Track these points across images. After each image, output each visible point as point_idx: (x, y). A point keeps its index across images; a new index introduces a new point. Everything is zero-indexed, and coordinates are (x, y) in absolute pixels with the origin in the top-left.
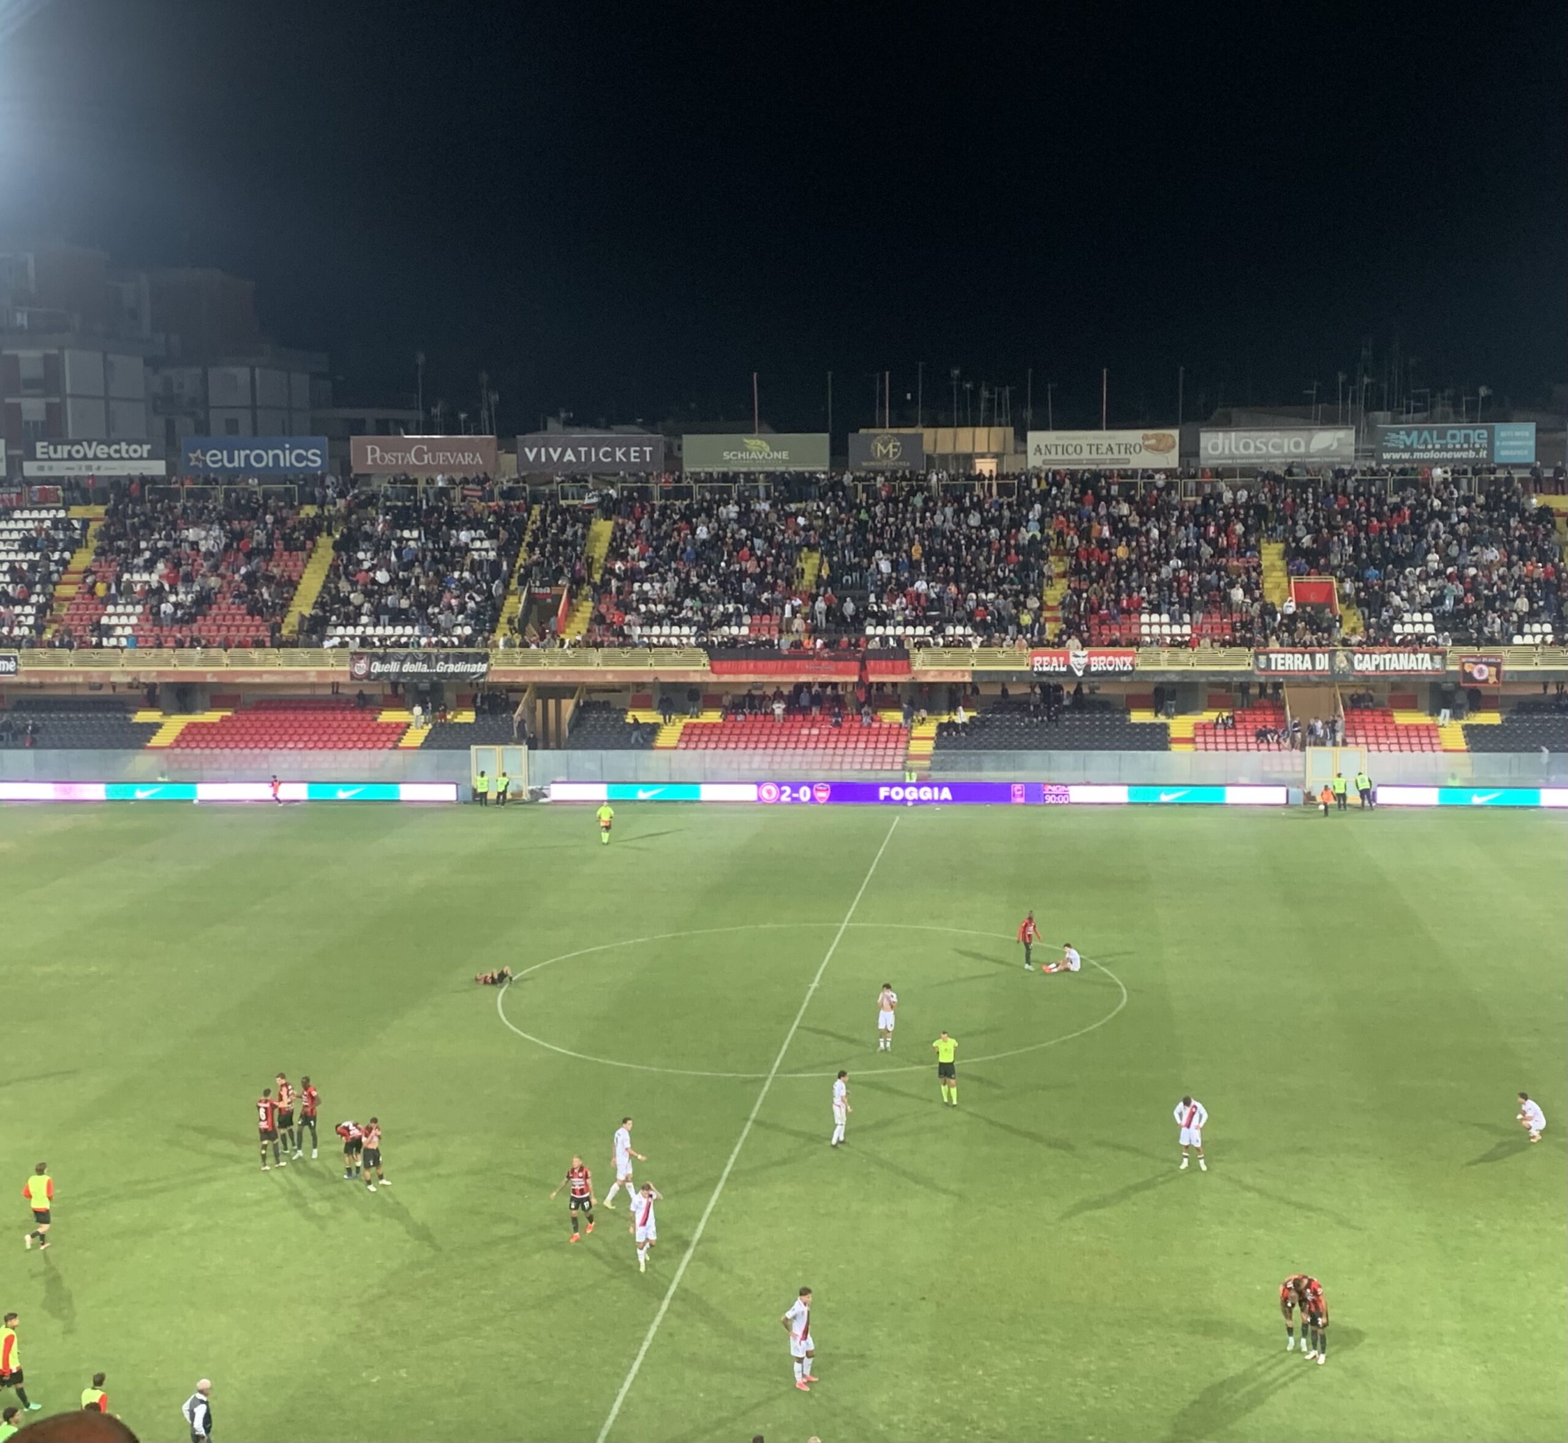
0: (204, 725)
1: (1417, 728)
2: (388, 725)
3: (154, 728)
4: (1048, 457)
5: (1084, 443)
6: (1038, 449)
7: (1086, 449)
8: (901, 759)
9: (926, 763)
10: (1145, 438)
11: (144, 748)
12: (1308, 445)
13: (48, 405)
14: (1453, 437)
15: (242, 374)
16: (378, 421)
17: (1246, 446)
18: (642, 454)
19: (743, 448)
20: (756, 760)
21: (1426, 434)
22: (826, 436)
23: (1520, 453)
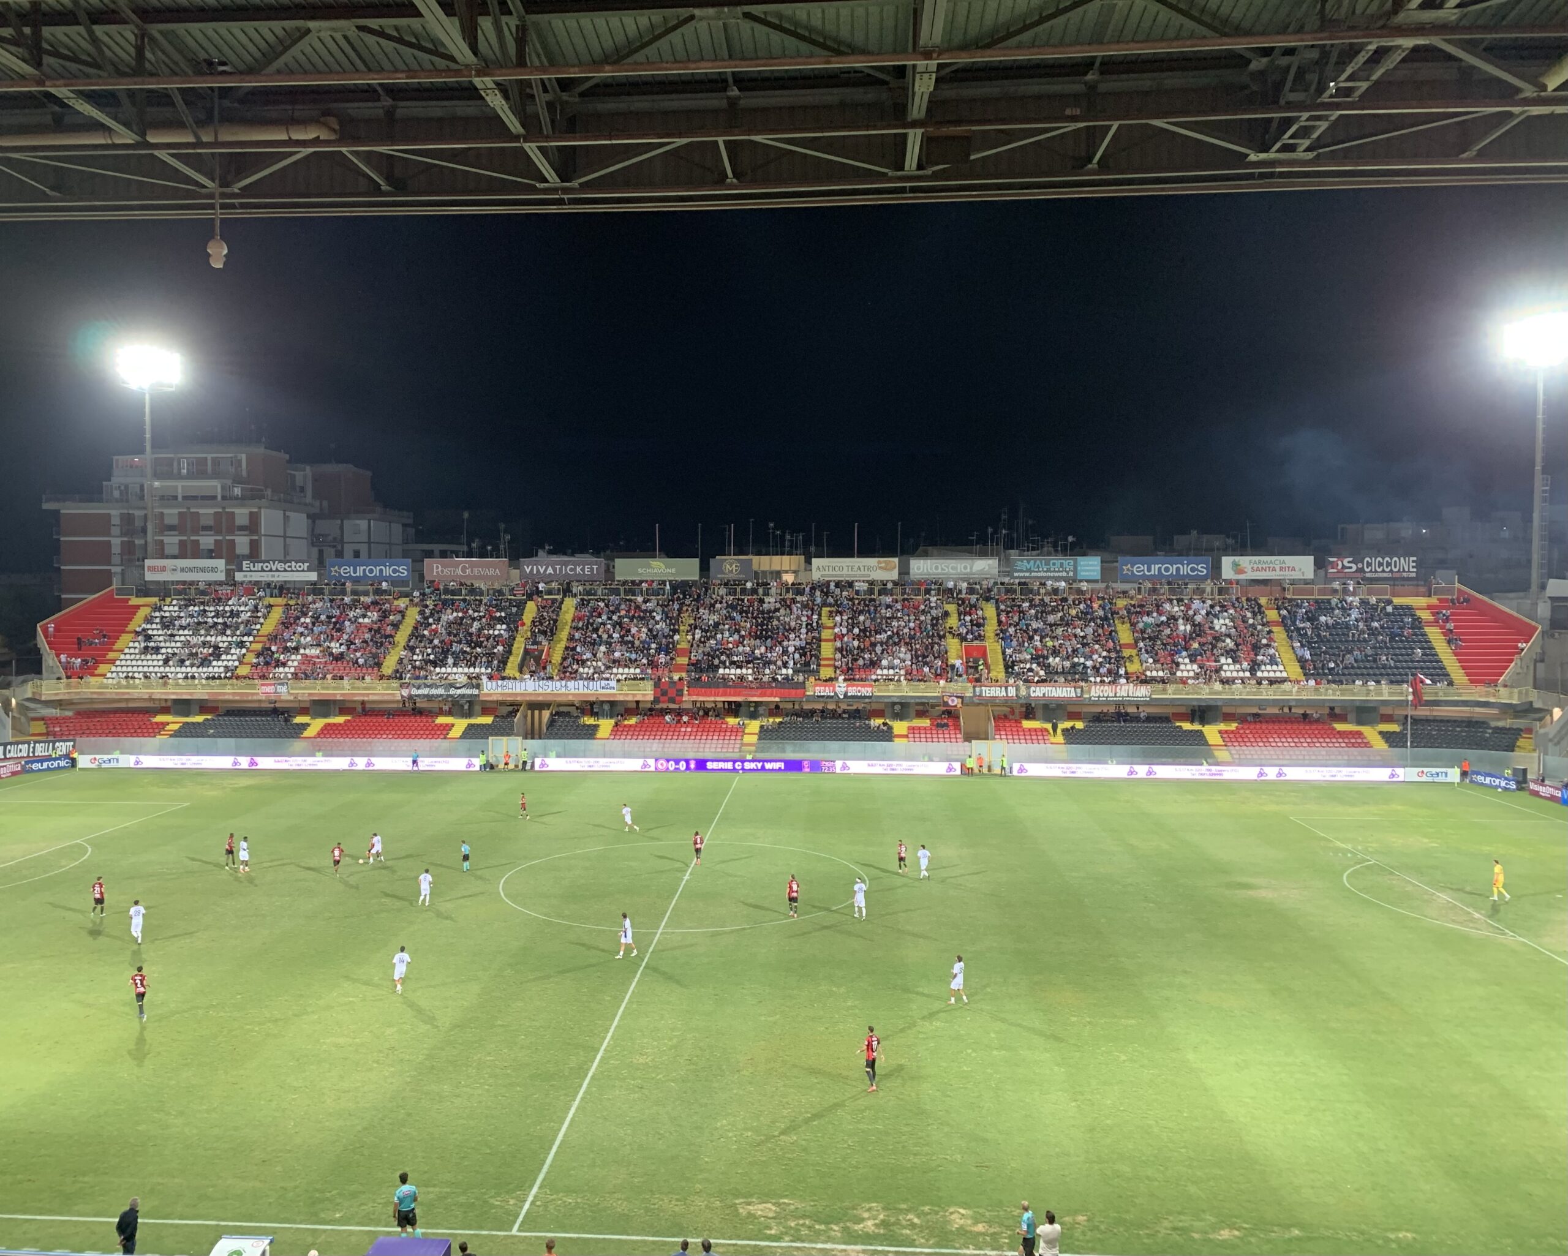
0: (335, 724)
1: (1035, 730)
2: (441, 725)
3: (305, 726)
4: (824, 573)
5: (844, 565)
6: (818, 568)
7: (845, 569)
8: (738, 746)
9: (753, 748)
10: (879, 562)
11: (299, 738)
12: (971, 568)
13: (251, 540)
14: (1054, 564)
15: (363, 524)
16: (441, 551)
17: (937, 568)
18: (592, 569)
19: (649, 566)
20: (654, 745)
21: (1038, 562)
22: (697, 560)
23: (1092, 573)
